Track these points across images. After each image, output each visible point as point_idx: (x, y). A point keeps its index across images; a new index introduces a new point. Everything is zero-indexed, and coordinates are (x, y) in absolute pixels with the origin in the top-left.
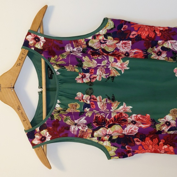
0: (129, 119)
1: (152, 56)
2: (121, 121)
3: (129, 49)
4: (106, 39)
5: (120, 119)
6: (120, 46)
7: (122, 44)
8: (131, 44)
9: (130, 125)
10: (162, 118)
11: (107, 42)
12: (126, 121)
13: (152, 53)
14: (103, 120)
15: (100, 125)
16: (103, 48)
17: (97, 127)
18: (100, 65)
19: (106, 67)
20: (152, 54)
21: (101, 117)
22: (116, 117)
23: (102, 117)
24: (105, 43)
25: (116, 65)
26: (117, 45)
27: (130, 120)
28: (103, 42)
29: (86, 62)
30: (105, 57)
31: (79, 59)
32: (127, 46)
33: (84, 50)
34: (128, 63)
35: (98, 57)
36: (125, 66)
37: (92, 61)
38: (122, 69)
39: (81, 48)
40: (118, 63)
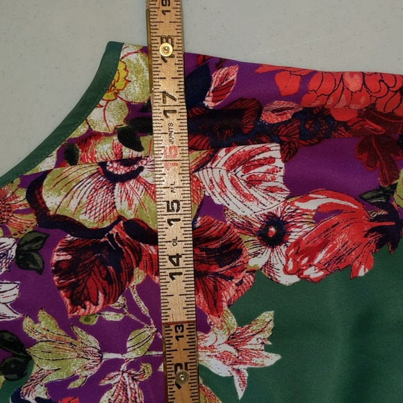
3: (281, 197)
4: (135, 154)
6: (222, 186)
7: (231, 166)
8: (279, 163)
11: (141, 169)
16: (130, 215)
18: (118, 356)
19: (147, 369)
24: (134, 175)
26: (204, 175)
28: (122, 171)
29: (46, 346)
30: (142, 305)
31: (7, 336)
32: (260, 181)
33: (25, 248)
34: (271, 326)
35: (104, 309)
36: (254, 344)
37: (75, 337)
38: (238, 371)
39: (9, 242)
40: (211, 334)
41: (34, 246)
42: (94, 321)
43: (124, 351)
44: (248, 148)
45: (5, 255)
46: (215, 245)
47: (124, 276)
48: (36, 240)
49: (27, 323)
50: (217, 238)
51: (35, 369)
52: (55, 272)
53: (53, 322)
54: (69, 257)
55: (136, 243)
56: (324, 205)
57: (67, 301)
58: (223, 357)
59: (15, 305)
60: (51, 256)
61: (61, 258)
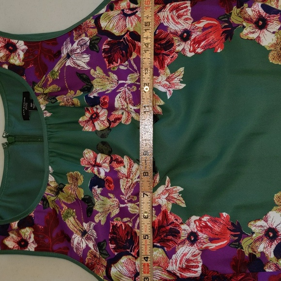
0: (184, 227)
1: (245, 31)
2: (166, 236)
3: (190, 22)
4: (135, 6)
5: (164, 229)
6: (168, 19)
7: (171, 10)
9: (184, 248)
10: (259, 220)
11: (137, 12)
12: (176, 233)
13: (245, 24)
14: (127, 234)
15: (123, 250)
16: (132, 30)
17: (116, 253)
18: (124, 82)
19: (135, 89)
20: (244, 27)
21: (123, 225)
22: (156, 226)
23: (125, 225)
24: (134, 14)
25: (157, 81)
26: (161, 15)
27: (185, 230)
28: (130, 12)
29: (98, 80)
30: (134, 65)
31: (85, 76)
32: (182, 16)
33: (93, 42)
34: (183, 73)
35: (120, 65)
36: (176, 81)
37: (109, 76)
38: (169, 90)
39: (87, 39)
40: (160, 77)
41: (96, 42)
42: (116, 69)
43: (126, 80)
44: (178, 3)
45: (85, 44)
46: (164, 42)
47: (128, 54)
48: (97, 39)
49: (92, 71)
50: (164, 39)
51: (94, 89)
52: (103, 52)
53: (102, 71)
54: (109, 47)
55: (133, 41)
56: (206, 24)
57: (107, 62)
58: (164, 86)
59: (88, 64)
60: (102, 47)
61: (106, 47)
